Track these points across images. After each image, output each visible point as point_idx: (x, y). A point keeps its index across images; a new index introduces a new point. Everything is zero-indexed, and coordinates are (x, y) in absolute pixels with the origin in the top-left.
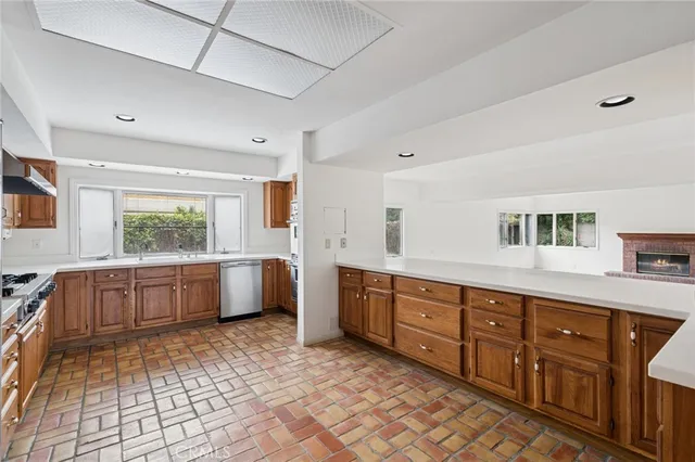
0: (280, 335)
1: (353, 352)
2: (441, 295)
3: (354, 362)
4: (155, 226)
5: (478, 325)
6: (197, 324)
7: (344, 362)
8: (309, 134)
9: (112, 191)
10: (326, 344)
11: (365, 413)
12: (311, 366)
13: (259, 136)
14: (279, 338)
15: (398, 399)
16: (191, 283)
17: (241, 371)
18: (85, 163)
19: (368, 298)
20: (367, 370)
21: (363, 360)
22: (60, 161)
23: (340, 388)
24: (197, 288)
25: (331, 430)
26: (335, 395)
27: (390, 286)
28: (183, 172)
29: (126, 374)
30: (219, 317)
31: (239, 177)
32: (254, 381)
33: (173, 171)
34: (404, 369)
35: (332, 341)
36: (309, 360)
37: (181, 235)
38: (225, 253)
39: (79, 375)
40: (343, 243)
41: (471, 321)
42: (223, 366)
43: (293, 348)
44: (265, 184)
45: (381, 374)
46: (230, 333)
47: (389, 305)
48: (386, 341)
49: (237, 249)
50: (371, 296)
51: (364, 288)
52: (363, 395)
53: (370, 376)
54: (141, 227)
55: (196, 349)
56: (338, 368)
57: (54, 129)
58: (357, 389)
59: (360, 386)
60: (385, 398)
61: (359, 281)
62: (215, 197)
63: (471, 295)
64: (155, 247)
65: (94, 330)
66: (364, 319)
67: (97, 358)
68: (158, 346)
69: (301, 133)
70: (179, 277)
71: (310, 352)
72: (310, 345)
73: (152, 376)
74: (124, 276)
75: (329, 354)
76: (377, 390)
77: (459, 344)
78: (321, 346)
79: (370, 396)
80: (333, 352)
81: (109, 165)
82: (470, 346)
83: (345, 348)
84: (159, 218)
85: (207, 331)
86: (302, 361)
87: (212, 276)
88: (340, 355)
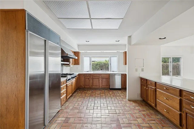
0: (123, 96)
1: (143, 106)
2: (172, 92)
3: (141, 109)
4: (100, 65)
5: (187, 107)
6: (104, 89)
7: (137, 108)
8: (130, 37)
9: (90, 57)
10: (135, 101)
11: (135, 124)
12: (127, 106)
13: (118, 40)
14: (122, 96)
15: (150, 125)
16: (103, 78)
17: (108, 102)
18: (84, 51)
19: (148, 88)
20: (144, 113)
21: (145, 109)
22: (80, 51)
23: (131, 115)
24: (104, 80)
25: (121, 125)
26: (128, 116)
27: (154, 85)
28: (102, 51)
29: (87, 96)
30: (110, 88)
31: (116, 51)
32: (109, 106)
33: (100, 51)
34: (159, 117)
35: (138, 101)
36: (127, 104)
37: (105, 67)
38: (113, 71)
39: (80, 95)
40: (143, 70)
41: (184, 105)
42: (105, 100)
43: (124, 100)
44: (124, 52)
45: (148, 115)
46: (111, 93)
47: (154, 92)
48: (153, 105)
49: (116, 70)
50: (149, 88)
51: (147, 85)
52: (137, 119)
53: (144, 115)
54: (97, 65)
55: (101, 95)
56: (134, 109)
57: (78, 45)
58: (136, 117)
59: (138, 116)
60: (144, 123)
61: (146, 83)
62: (111, 57)
63: (184, 93)
64: (99, 69)
65: (84, 86)
66: (147, 96)
67: (84, 92)
68: (95, 92)
69: (127, 37)
70: (100, 77)
71: (129, 102)
72: (130, 100)
73: (90, 98)
74: (90, 75)
75: (134, 104)
76: (144, 120)
77: (179, 113)
78: (133, 101)
79: (140, 120)
80: (136, 104)
81: (88, 51)
82: (184, 115)
83: (141, 104)
84: (100, 63)
85: (106, 91)
86: (125, 104)
87: (108, 77)
88: (138, 105)
